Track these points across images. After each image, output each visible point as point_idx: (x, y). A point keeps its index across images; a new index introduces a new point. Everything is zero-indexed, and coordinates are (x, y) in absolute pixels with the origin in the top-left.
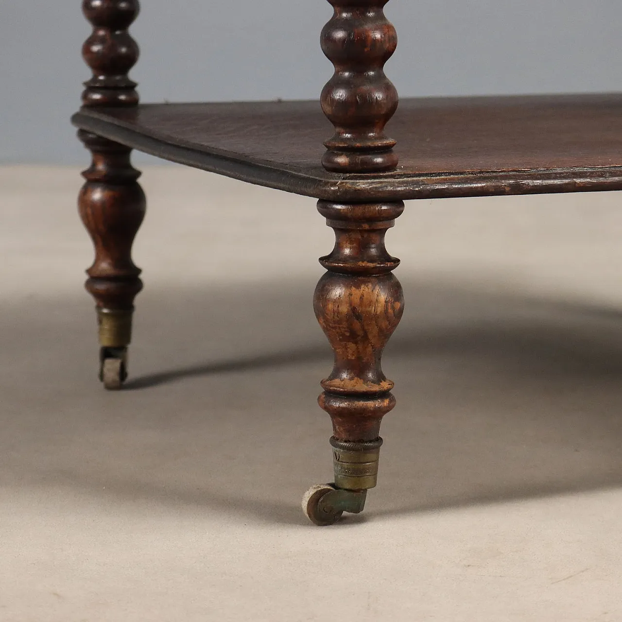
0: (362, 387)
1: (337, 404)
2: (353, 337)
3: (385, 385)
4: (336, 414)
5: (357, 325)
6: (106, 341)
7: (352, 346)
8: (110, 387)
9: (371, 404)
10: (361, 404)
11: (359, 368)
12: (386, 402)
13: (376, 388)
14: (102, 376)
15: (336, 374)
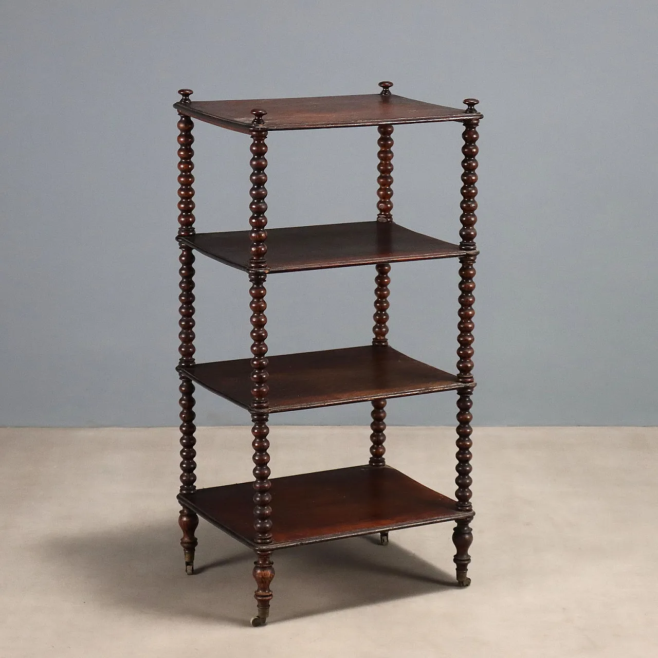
0: (264, 594)
1: (259, 598)
2: (263, 582)
3: (270, 593)
4: (259, 600)
5: (263, 580)
6: (187, 560)
7: (262, 584)
8: (188, 574)
9: (267, 598)
10: (265, 598)
11: (264, 589)
12: (271, 597)
13: (268, 594)
14: (186, 571)
15: (258, 591)
